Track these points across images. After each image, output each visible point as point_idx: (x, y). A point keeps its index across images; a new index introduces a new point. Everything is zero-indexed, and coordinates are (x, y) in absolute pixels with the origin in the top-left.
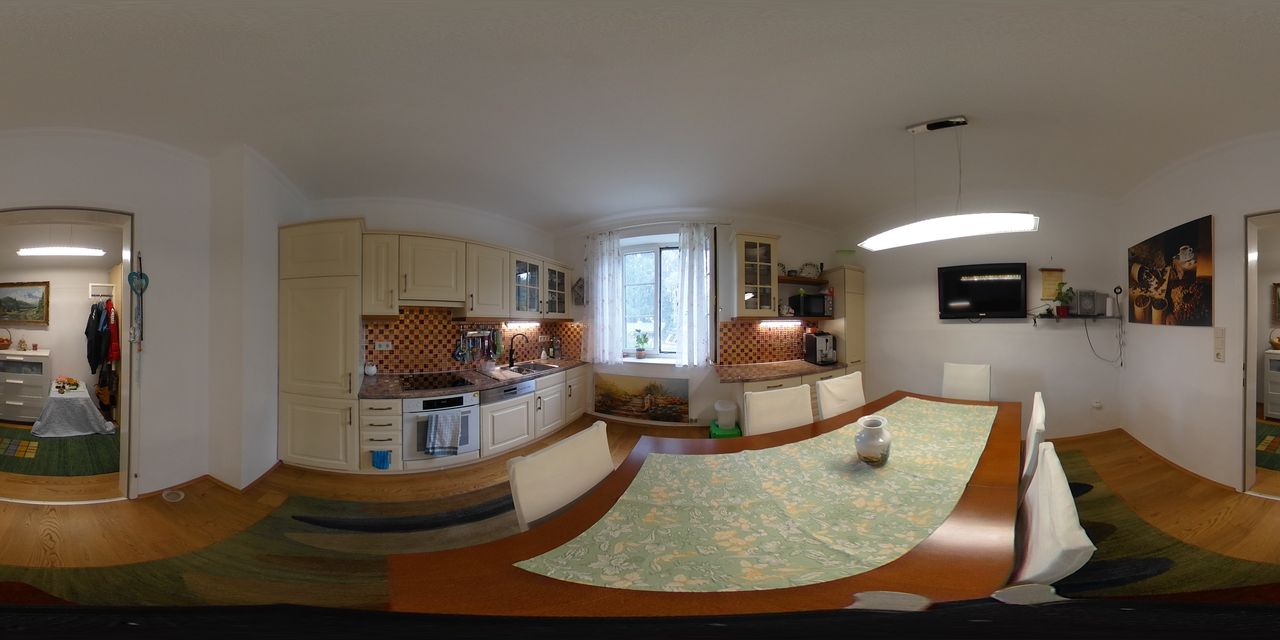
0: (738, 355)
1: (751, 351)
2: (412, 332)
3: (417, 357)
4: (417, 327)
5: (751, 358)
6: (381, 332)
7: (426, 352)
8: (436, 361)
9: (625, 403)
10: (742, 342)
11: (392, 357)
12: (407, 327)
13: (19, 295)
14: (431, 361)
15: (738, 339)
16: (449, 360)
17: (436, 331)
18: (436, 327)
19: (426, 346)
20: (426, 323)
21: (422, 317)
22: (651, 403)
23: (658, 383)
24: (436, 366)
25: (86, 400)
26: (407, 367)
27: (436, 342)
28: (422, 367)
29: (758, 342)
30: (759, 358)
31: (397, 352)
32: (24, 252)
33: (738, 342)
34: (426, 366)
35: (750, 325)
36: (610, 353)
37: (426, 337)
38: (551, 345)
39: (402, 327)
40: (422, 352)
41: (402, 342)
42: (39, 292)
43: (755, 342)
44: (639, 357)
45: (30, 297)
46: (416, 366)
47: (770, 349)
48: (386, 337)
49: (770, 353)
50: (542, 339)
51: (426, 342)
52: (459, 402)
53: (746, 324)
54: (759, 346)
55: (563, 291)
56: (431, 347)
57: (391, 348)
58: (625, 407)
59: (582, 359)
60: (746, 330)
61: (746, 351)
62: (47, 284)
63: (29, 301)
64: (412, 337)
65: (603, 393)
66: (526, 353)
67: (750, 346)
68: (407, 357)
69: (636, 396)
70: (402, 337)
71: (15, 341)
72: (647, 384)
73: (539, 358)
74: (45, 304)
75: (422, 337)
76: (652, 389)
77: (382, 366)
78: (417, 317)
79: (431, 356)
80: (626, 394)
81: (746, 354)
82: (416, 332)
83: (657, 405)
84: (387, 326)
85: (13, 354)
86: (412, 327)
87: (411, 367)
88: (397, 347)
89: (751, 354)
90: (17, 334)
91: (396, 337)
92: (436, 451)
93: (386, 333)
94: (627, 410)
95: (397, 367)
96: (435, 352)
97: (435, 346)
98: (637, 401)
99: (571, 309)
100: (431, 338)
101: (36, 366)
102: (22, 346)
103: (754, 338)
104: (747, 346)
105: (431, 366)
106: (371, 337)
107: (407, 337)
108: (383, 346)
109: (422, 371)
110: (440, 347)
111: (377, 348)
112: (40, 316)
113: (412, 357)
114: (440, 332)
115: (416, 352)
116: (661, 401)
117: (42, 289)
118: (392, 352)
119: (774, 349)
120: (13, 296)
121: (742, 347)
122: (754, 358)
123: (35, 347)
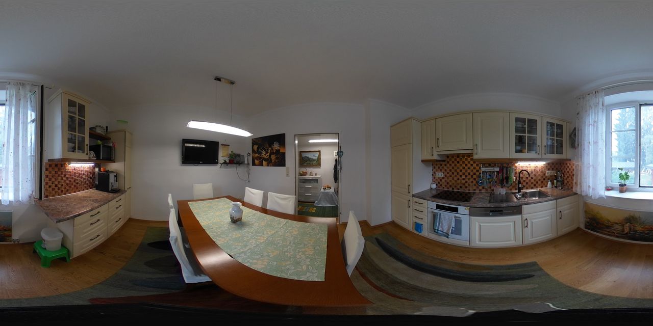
0: (53, 189)
1: (62, 185)
2: (453, 168)
3: (456, 181)
4: (455, 165)
5: (62, 191)
6: (439, 168)
7: (461, 179)
8: (466, 185)
9: (608, 227)
10: (56, 180)
11: (443, 180)
12: (450, 165)
13: (310, 156)
14: (464, 184)
15: (53, 176)
16: (475, 185)
17: (466, 168)
18: (466, 165)
19: (461, 176)
20: (461, 163)
21: (458, 160)
22: (630, 229)
23: (637, 215)
24: (466, 187)
25: (333, 193)
26: (451, 186)
27: (466, 174)
28: (459, 187)
29: (67, 178)
30: (68, 190)
31: (446, 178)
32: (311, 141)
33: (53, 179)
34: (461, 187)
35: (62, 165)
36: (594, 189)
37: (461, 171)
38: (556, 178)
39: (448, 165)
40: (458, 179)
41: (448, 173)
42: (317, 154)
43: (65, 179)
44: (621, 191)
45: (314, 156)
46: (455, 186)
47: (75, 183)
48: (441, 170)
49: (75, 186)
50: (548, 173)
51: (461, 173)
52: (456, 210)
53: (58, 165)
54: (68, 182)
55: (562, 137)
56: (464, 177)
57: (443, 176)
58: (608, 230)
59: (574, 190)
60: (59, 169)
61: (59, 186)
62: (320, 151)
63: (314, 158)
64: (453, 171)
65: (590, 217)
66: (535, 183)
67: (62, 182)
68: (451, 181)
69: (617, 223)
70: (448, 170)
71: (309, 172)
72: (626, 215)
73: (546, 186)
74: (319, 159)
75: (458, 171)
76: (631, 219)
77: (439, 185)
78: (456, 160)
79: (464, 182)
80: (609, 221)
81: (59, 189)
82: (456, 168)
83: (636, 231)
84: (441, 165)
85: (308, 177)
86: (453, 165)
87: (453, 186)
88: (446, 176)
89: (62, 188)
90: (309, 170)
91: (446, 170)
92: (439, 232)
93: (441, 168)
94: (609, 232)
95: (446, 186)
96: (466, 179)
97: (466, 176)
98: (619, 227)
99: (567, 153)
100: (463, 171)
101: (316, 181)
102: (311, 174)
103: (65, 176)
104: (59, 182)
105: (464, 187)
106: (434, 170)
107: (450, 170)
108: (440, 175)
109: (458, 189)
110: (469, 177)
111: (437, 176)
112: (318, 163)
113: (453, 181)
114: (469, 168)
115: (456, 179)
116: (639, 228)
117: (318, 153)
118: (443, 178)
119: (77, 183)
120: (307, 156)
121: (56, 183)
122: (65, 191)
123: (316, 174)
